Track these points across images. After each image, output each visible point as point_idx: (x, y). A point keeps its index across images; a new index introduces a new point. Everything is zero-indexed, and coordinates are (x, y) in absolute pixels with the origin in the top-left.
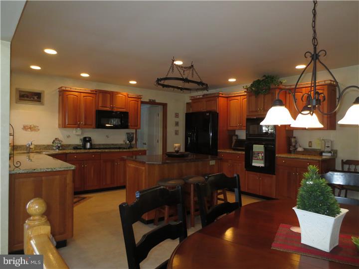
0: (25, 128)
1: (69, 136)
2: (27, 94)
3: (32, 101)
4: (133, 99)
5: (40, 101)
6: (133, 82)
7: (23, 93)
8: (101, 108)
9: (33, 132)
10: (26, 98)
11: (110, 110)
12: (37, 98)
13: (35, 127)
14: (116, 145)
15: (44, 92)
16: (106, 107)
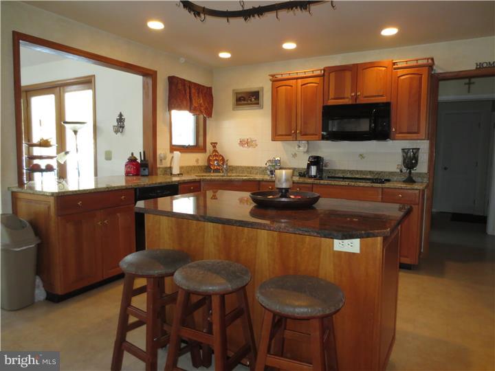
0: (242, 143)
1: (295, 154)
2: (243, 95)
3: (249, 104)
4: (405, 71)
5: (258, 104)
6: (389, 32)
7: (240, 96)
8: (332, 102)
9: (250, 149)
10: (243, 102)
11: (350, 103)
12: (255, 99)
13: (252, 141)
14: (379, 173)
15: (263, 88)
16: (344, 98)
